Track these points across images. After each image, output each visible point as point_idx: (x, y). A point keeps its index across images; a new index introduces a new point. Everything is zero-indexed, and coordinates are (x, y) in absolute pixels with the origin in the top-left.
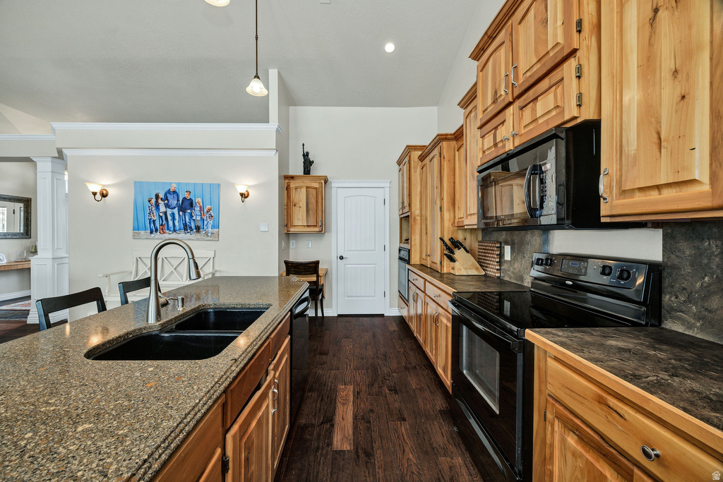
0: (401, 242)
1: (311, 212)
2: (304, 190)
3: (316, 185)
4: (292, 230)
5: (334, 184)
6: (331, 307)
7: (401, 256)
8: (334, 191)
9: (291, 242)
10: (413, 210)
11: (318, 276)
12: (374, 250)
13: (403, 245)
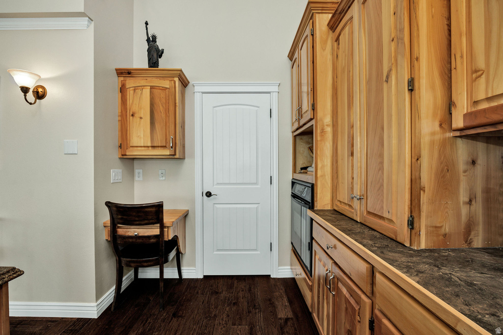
0: (294, 171)
1: (158, 126)
2: (147, 92)
3: (166, 84)
4: (131, 153)
5: (198, 87)
6: (193, 264)
7: (297, 192)
8: (197, 96)
9: (136, 171)
10: (320, 114)
11: (162, 227)
12: (256, 184)
13: (299, 177)
